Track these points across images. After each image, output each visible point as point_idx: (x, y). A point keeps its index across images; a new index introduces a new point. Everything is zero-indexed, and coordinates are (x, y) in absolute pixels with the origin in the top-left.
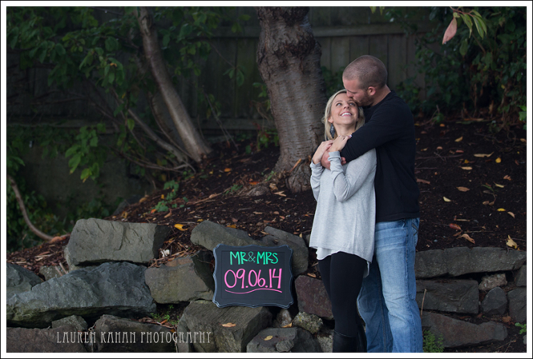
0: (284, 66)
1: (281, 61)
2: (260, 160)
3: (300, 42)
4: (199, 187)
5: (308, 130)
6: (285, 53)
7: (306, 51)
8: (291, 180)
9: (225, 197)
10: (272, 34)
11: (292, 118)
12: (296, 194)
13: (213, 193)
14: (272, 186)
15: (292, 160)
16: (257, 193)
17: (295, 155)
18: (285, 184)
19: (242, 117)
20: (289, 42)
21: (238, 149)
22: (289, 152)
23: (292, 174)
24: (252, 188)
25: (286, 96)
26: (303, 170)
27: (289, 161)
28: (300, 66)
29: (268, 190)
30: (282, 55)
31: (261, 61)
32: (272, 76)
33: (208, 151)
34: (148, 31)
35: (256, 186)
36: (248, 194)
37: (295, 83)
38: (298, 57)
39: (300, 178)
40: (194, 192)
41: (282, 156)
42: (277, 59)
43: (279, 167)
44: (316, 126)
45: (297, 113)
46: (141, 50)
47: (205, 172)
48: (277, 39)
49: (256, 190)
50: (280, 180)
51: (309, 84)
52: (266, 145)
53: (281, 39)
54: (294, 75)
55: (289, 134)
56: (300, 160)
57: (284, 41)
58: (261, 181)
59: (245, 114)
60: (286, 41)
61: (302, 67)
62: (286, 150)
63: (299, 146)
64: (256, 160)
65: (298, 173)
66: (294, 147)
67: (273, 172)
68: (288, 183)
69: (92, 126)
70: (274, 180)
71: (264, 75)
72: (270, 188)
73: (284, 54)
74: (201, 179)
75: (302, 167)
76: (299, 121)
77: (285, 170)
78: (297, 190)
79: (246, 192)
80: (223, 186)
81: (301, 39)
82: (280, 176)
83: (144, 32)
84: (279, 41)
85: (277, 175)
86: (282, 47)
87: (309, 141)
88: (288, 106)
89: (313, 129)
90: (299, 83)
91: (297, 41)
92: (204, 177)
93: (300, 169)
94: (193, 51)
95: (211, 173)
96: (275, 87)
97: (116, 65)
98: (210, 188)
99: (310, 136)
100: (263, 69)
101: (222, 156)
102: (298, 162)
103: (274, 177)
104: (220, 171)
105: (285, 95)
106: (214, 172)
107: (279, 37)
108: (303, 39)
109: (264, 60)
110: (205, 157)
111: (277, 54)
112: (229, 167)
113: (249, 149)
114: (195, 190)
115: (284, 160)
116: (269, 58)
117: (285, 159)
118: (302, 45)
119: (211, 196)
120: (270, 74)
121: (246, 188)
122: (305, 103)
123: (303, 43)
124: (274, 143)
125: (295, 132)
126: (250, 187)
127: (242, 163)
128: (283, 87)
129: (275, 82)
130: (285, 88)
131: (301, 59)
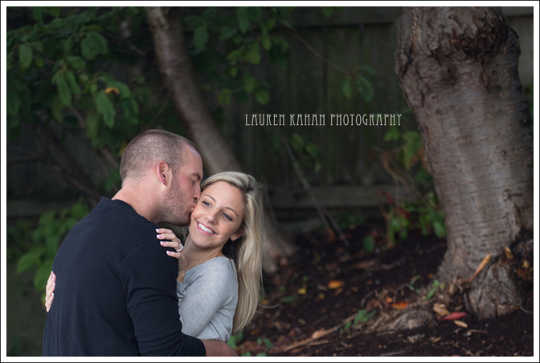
0: (451, 79)
1: (445, 68)
2: (398, 263)
3: (480, 32)
4: (283, 318)
5: (501, 200)
6: (452, 52)
7: (492, 47)
8: (474, 296)
9: (346, 334)
10: (425, 18)
11: (469, 178)
12: (485, 321)
13: (317, 329)
14: (439, 309)
15: (471, 257)
16: (411, 324)
17: (477, 248)
18: (463, 303)
19: (341, 182)
20: (460, 31)
21: (347, 243)
22: (465, 242)
23: (475, 284)
24: (399, 315)
25: (456, 135)
26: (496, 277)
27: (466, 260)
28: (481, 78)
29: (430, 317)
30: (447, 56)
31: (404, 71)
32: (429, 99)
33: (289, 250)
34: (163, 21)
35: (408, 311)
36: (392, 326)
37: (472, 110)
38: (476, 60)
39: (491, 291)
40: (275, 329)
41: (452, 251)
42: (437, 66)
43: (447, 272)
44: (514, 190)
45: (479, 167)
46: (151, 58)
47: (288, 292)
48: (436, 26)
49: (408, 318)
50: (452, 296)
51: (500, 111)
52: (404, 234)
53: (443, 27)
54: (470, 93)
55: (464, 209)
56: (487, 257)
57: (448, 30)
58: (414, 301)
59: (347, 177)
60: (454, 31)
61: (485, 79)
62: (459, 240)
63: (484, 232)
64: (388, 263)
65: (486, 281)
66: (474, 233)
67: (436, 283)
68: (469, 301)
69: (64, 212)
70: (441, 297)
71: (411, 98)
72: (435, 313)
73: (449, 56)
74: (284, 304)
75: (495, 271)
76: (484, 184)
77: (458, 278)
78: (488, 313)
79: (388, 322)
80: (334, 314)
81: (482, 24)
82: (451, 290)
83: (155, 23)
84: (440, 30)
85: (447, 287)
86: (445, 42)
87: (503, 221)
88: (460, 155)
89: (510, 197)
90: (479, 111)
91: (475, 29)
92: (290, 299)
93: (490, 273)
94: (255, 57)
95: (302, 291)
96: (435, 119)
97: (117, 91)
98: (305, 319)
99: (506, 210)
100: (410, 85)
101: (318, 258)
102: (485, 262)
103: (440, 292)
104: (321, 287)
105: (454, 133)
106: (308, 290)
107: (439, 22)
108: (486, 24)
109: (412, 69)
110: (284, 262)
111: (437, 56)
112: (336, 279)
113: (370, 243)
114: (277, 324)
115: (456, 259)
116: (421, 64)
117: (457, 257)
118: (484, 36)
119: (316, 335)
120: (423, 96)
121: (387, 316)
122: (493, 148)
123: (485, 32)
124: (418, 231)
125: (476, 204)
126: (395, 314)
127: (362, 270)
128: (450, 119)
129: (434, 110)
130: (453, 120)
131: (483, 63)
